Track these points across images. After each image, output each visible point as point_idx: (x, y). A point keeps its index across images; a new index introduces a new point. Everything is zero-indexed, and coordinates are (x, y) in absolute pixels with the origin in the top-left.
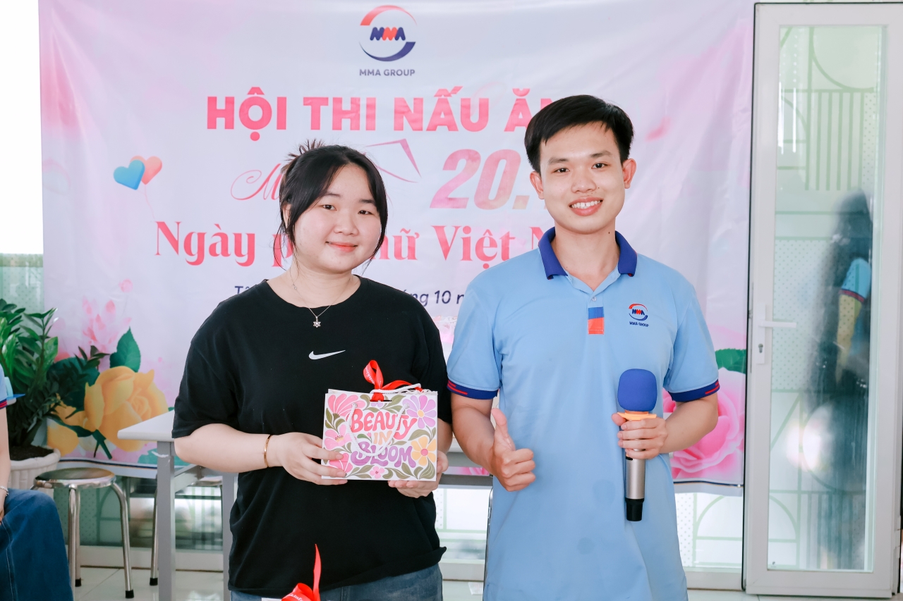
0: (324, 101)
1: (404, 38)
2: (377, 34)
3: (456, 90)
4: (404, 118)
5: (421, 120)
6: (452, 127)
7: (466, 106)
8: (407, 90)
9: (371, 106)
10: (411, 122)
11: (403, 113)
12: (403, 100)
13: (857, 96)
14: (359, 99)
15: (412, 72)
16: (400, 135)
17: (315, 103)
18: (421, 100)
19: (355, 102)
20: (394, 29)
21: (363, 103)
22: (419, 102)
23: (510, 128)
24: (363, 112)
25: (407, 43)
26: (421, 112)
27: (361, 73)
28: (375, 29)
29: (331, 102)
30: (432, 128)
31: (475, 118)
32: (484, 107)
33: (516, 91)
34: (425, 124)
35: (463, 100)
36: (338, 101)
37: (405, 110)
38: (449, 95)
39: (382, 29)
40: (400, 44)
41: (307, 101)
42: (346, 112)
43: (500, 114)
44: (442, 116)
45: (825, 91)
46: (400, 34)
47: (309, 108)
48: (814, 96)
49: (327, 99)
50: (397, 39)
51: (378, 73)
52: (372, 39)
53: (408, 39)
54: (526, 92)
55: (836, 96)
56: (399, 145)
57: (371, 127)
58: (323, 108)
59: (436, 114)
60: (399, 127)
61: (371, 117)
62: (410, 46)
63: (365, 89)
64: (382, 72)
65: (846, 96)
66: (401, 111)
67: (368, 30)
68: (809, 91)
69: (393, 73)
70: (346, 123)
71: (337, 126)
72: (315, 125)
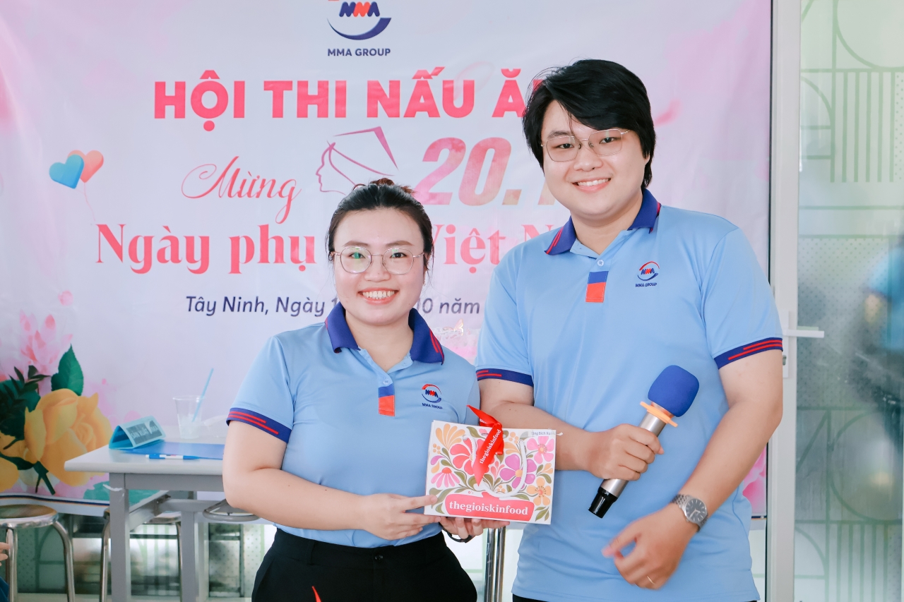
0: (288, 85)
1: (378, 14)
2: (348, 10)
3: (438, 71)
4: (379, 103)
5: (397, 105)
6: (433, 113)
7: (448, 91)
8: (382, 71)
9: (341, 90)
10: (385, 108)
11: (378, 98)
12: (377, 84)
13: (887, 76)
14: (327, 82)
15: (388, 51)
16: (373, 123)
17: (277, 88)
18: (398, 83)
19: (323, 86)
20: (367, 4)
21: (332, 88)
22: (395, 85)
23: (498, 113)
24: (332, 96)
25: (382, 20)
26: (398, 96)
27: (330, 52)
28: (345, 5)
29: (295, 86)
30: (410, 113)
31: (458, 102)
32: (469, 88)
33: (505, 72)
34: (403, 110)
35: (445, 82)
36: (303, 85)
37: (379, 93)
38: (429, 77)
39: (353, 4)
40: (373, 21)
41: (268, 85)
42: (313, 97)
43: (487, 98)
44: (422, 100)
45: (851, 70)
47: (271, 93)
48: (840, 76)
49: (290, 83)
50: (370, 15)
51: (349, 53)
52: (341, 15)
53: (383, 15)
54: (517, 72)
55: (863, 76)
56: (373, 134)
57: (341, 113)
58: (286, 93)
59: (415, 98)
60: (372, 113)
61: (341, 102)
62: (384, 23)
63: (334, 71)
64: (353, 52)
65: (875, 76)
66: (374, 93)
67: (337, 5)
68: (834, 71)
69: (366, 52)
70: (313, 109)
71: (302, 113)
72: (278, 112)
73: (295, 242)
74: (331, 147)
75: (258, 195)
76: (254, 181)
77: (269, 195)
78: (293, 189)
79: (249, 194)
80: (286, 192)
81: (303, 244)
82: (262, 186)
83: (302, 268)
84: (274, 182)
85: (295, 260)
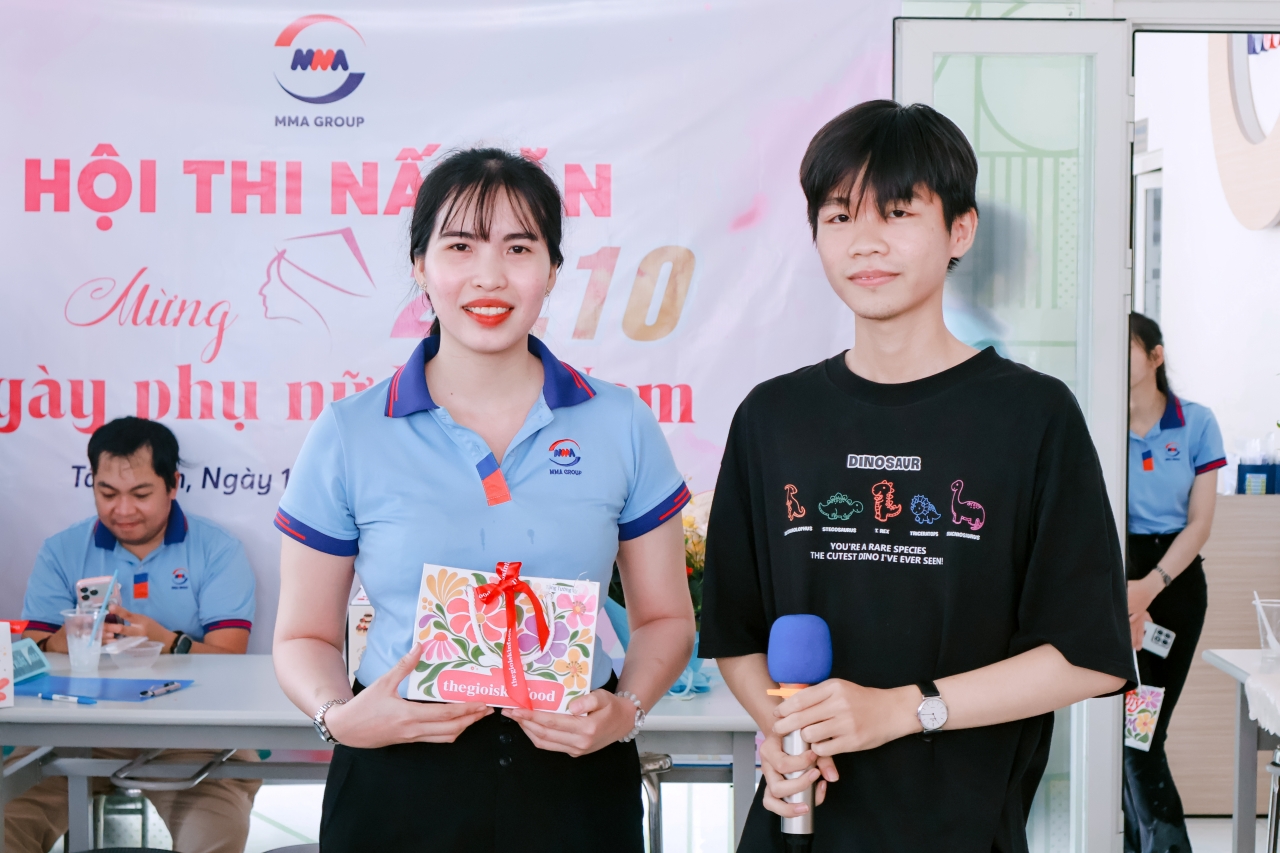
0: (218, 166)
1: (345, 67)
2: (303, 60)
3: (433, 148)
4: (348, 194)
5: (374, 197)
8: (353, 149)
9: (294, 175)
10: (359, 200)
11: (346, 186)
12: (345, 166)
13: (1048, 162)
14: (274, 164)
15: (360, 121)
16: (340, 222)
17: (202, 171)
18: (375, 166)
19: (268, 169)
20: (330, 52)
21: (281, 171)
22: (370, 169)
24: (281, 184)
25: (352, 76)
26: (374, 185)
27: (278, 121)
28: (298, 53)
29: (228, 168)
30: (394, 209)
33: (526, 151)
34: (382, 204)
36: (240, 166)
37: (348, 181)
38: (419, 158)
39: (310, 53)
40: (340, 77)
41: (189, 167)
42: (254, 185)
44: (409, 191)
45: (999, 155)
46: (339, 60)
47: (193, 177)
48: (984, 162)
49: (221, 164)
50: (334, 68)
51: (305, 122)
52: (294, 67)
53: (353, 68)
54: (542, 154)
55: (1016, 163)
56: (340, 238)
57: (294, 208)
58: (215, 178)
59: (398, 187)
60: (339, 208)
61: (294, 192)
62: (355, 80)
63: (285, 148)
64: (311, 121)
65: (1032, 162)
66: (342, 183)
67: (288, 54)
69: (329, 122)
70: (253, 202)
71: (239, 207)
72: (204, 205)
73: (229, 390)
74: (281, 256)
75: (176, 322)
76: (170, 303)
77: (191, 323)
78: (225, 314)
79: (163, 321)
80: (216, 318)
81: (240, 391)
82: (182, 310)
83: (240, 426)
84: (198, 303)
85: (229, 415)
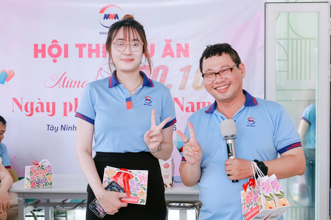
0: (84, 45)
2: (107, 17)
13: (308, 41)
14: (99, 44)
17: (80, 47)
19: (98, 46)
20: (114, 14)
21: (101, 46)
23: (164, 56)
24: (101, 50)
27: (100, 33)
28: (105, 15)
29: (87, 46)
32: (153, 47)
33: (166, 40)
36: (90, 45)
39: (109, 15)
41: (77, 46)
42: (94, 50)
43: (159, 50)
45: (295, 39)
46: (116, 17)
47: (78, 48)
48: (290, 41)
49: (85, 44)
50: (115, 19)
52: (104, 19)
54: (170, 41)
55: (299, 41)
57: (104, 56)
58: (84, 48)
61: (105, 52)
63: (102, 40)
65: (303, 41)
67: (103, 15)
68: (288, 39)
70: (94, 55)
71: (90, 56)
72: (81, 55)
74: (101, 69)
75: (74, 87)
76: (72, 82)
77: (78, 87)
79: (70, 86)
80: (84, 86)
82: (75, 83)
84: (80, 82)
